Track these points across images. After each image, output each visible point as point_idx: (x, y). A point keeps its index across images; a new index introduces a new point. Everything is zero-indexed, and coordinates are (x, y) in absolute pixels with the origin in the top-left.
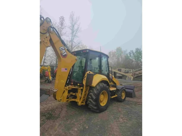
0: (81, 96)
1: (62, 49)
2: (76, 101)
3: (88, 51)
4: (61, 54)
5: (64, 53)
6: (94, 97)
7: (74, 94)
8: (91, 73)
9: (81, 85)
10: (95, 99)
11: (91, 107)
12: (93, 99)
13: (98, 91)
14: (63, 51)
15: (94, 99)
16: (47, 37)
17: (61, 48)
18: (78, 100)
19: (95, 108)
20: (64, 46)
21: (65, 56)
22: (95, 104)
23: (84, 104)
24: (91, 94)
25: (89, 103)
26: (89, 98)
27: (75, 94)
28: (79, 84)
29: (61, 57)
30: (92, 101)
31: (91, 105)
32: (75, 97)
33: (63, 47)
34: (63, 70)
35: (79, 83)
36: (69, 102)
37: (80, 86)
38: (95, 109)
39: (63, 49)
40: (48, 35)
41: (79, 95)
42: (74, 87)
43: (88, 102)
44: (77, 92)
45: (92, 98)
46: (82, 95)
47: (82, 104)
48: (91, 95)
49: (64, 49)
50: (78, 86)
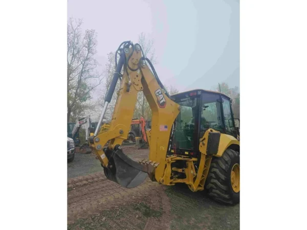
0: (195, 174)
1: (158, 93)
2: (187, 183)
3: (199, 93)
4: (158, 102)
5: (162, 99)
6: (223, 177)
7: (180, 170)
8: (214, 131)
9: (192, 154)
10: (224, 179)
11: (216, 195)
12: (220, 180)
13: (227, 165)
14: (160, 96)
15: (222, 180)
16: (137, 76)
17: (158, 91)
18: (189, 181)
19: (227, 196)
20: (161, 88)
21: (163, 105)
22: (225, 189)
23: (202, 188)
24: (215, 170)
25: (212, 188)
26: (211, 177)
27: (183, 171)
28: (187, 153)
29: (158, 107)
30: (219, 184)
31: (218, 191)
32: (183, 176)
33: (159, 90)
34: (162, 128)
35: (187, 151)
36: (174, 184)
37: (190, 156)
38: (224, 199)
39: (160, 93)
40: (138, 72)
41: (190, 171)
42: (179, 158)
43: (210, 185)
44: (186, 167)
45: (218, 178)
46: (196, 172)
47: (200, 188)
48: (215, 173)
49: (162, 94)
50: (187, 155)
